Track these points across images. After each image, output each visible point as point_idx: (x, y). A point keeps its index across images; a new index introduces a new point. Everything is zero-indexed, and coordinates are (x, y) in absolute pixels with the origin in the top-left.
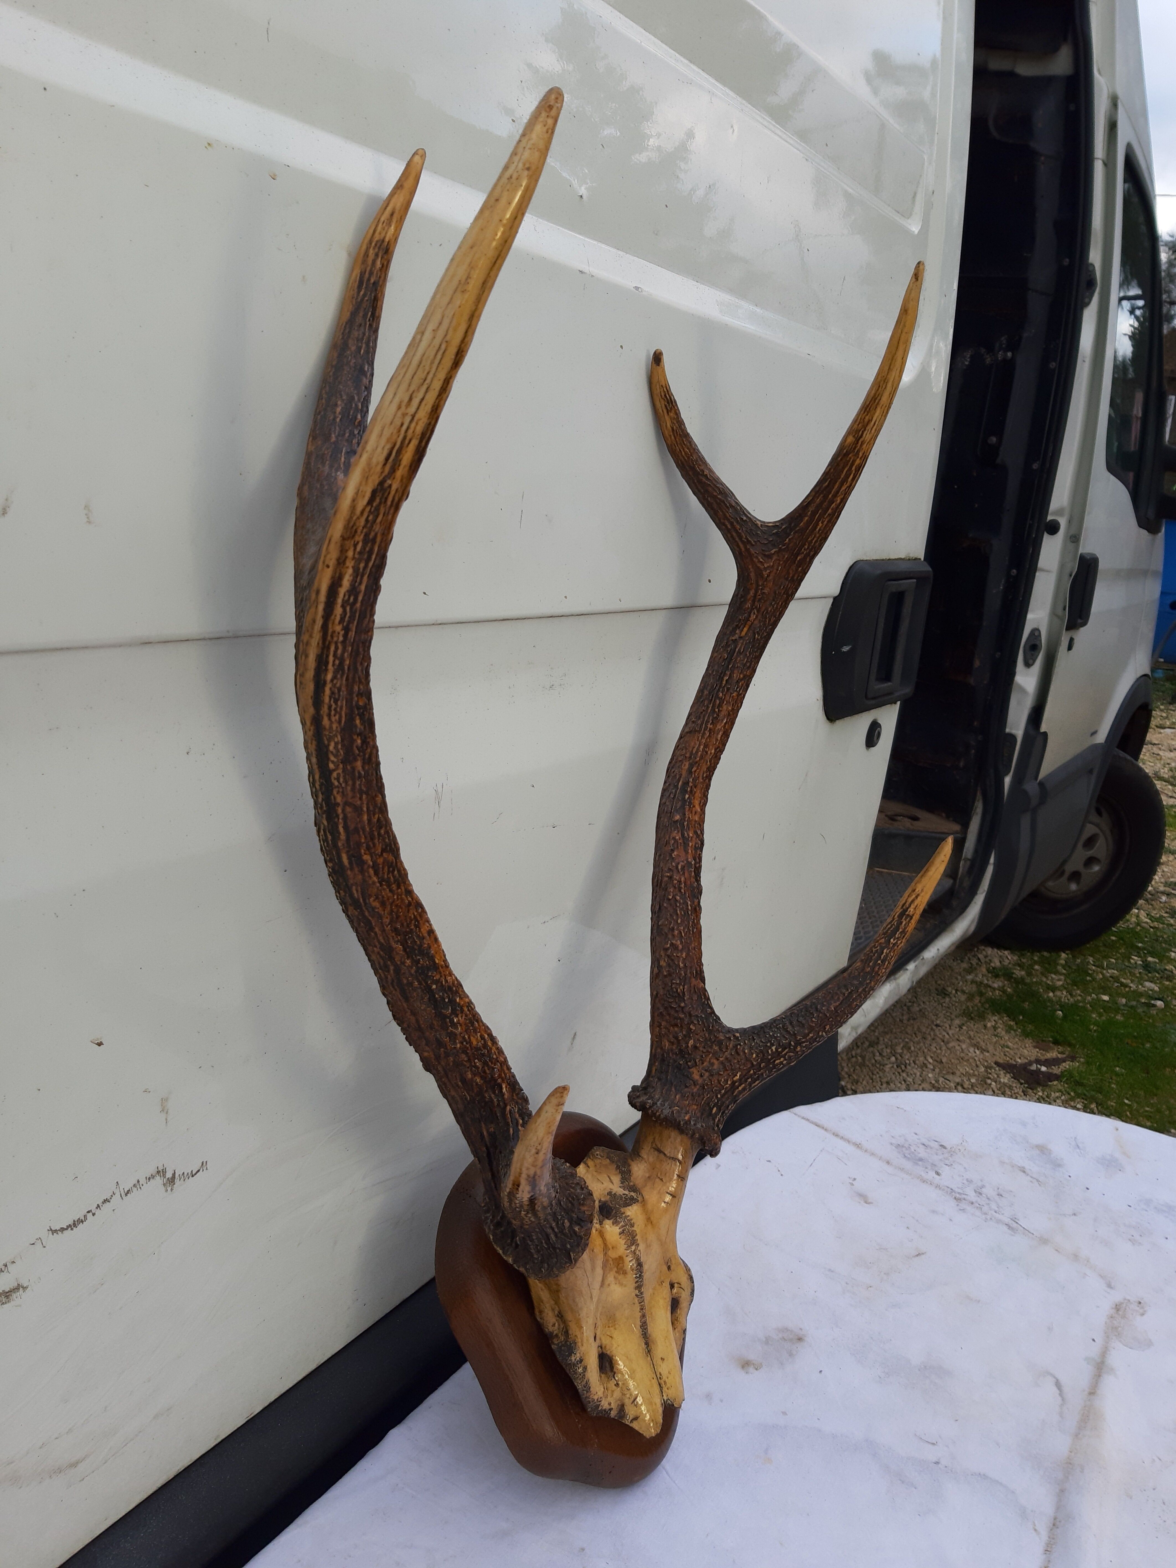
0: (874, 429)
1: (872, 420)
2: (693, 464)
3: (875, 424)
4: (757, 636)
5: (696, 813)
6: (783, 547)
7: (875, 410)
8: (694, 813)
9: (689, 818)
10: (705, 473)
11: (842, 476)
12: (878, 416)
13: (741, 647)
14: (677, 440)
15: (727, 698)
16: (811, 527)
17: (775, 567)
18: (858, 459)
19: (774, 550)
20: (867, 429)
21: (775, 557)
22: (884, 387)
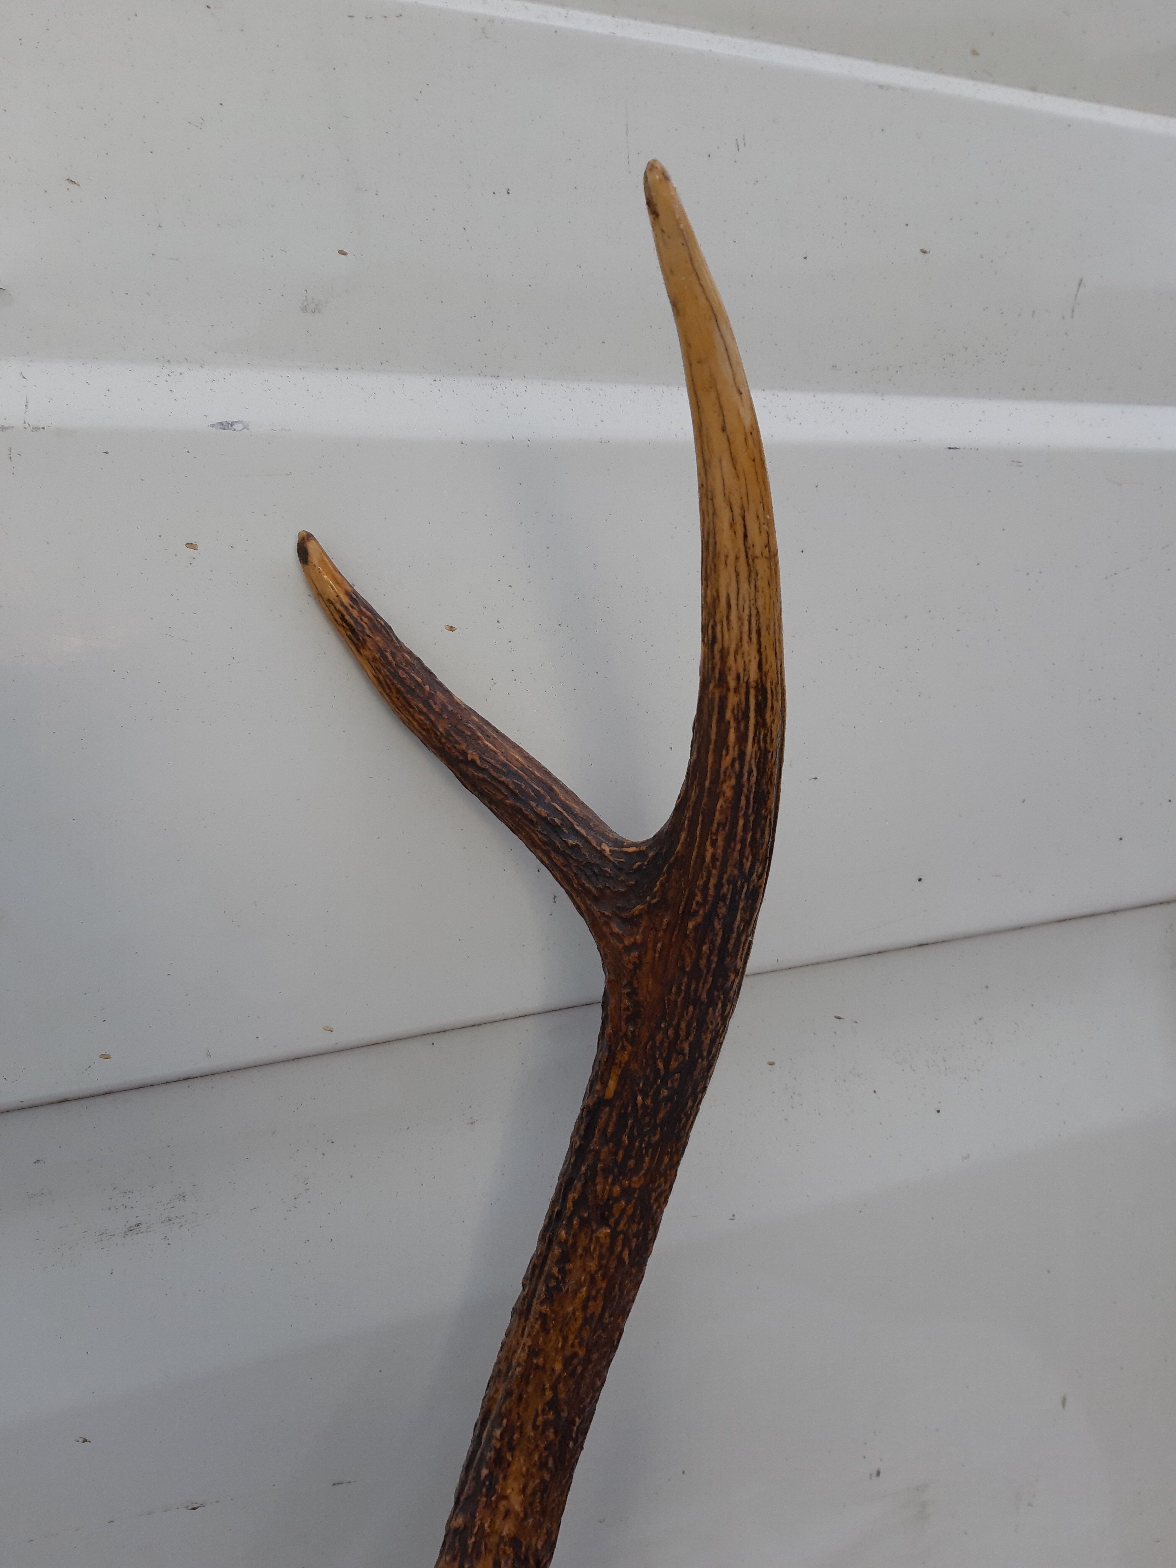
0: (734, 616)
1: (718, 596)
2: (440, 742)
3: (729, 606)
4: (640, 1098)
5: (507, 1513)
6: (654, 901)
7: (715, 571)
8: (501, 1515)
9: (482, 1526)
10: (470, 757)
11: (713, 737)
12: (728, 585)
13: (607, 1124)
14: (394, 699)
15: (583, 1242)
16: (694, 853)
17: (650, 945)
18: (731, 694)
19: (639, 907)
20: (718, 618)
21: (644, 923)
22: (711, 512)
